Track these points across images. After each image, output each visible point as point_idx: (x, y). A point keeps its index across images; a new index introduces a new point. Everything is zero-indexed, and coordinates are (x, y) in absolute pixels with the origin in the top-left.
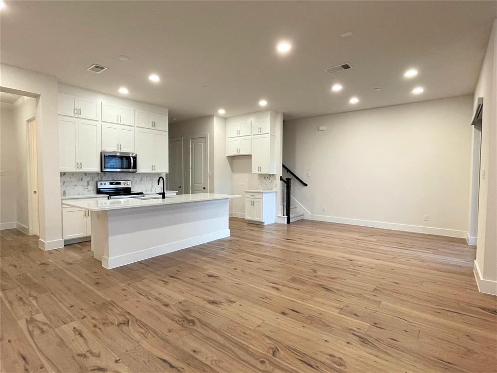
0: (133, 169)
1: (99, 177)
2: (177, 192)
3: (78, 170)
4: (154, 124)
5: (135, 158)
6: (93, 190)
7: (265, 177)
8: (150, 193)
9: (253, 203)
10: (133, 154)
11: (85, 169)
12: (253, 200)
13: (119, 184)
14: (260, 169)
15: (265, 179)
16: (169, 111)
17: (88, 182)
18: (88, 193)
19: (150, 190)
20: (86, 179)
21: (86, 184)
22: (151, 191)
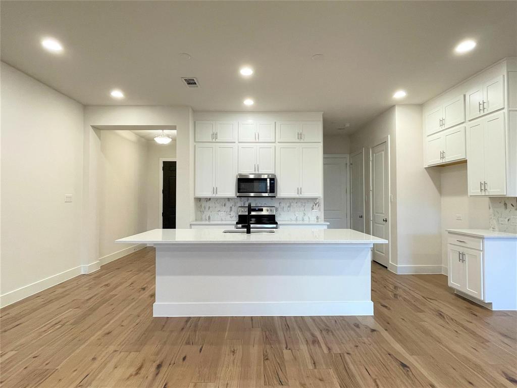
0: (270, 192)
1: (242, 203)
2: (329, 223)
3: (214, 195)
4: (300, 136)
5: (273, 180)
6: (236, 217)
7: (505, 204)
8: (301, 222)
9: (462, 257)
10: (268, 175)
11: (221, 194)
12: (461, 250)
13: (262, 210)
14: (483, 186)
15: (506, 208)
16: (323, 115)
17: (231, 207)
18: (231, 219)
19: (301, 219)
20: (229, 204)
21: (229, 210)
22: (303, 220)
